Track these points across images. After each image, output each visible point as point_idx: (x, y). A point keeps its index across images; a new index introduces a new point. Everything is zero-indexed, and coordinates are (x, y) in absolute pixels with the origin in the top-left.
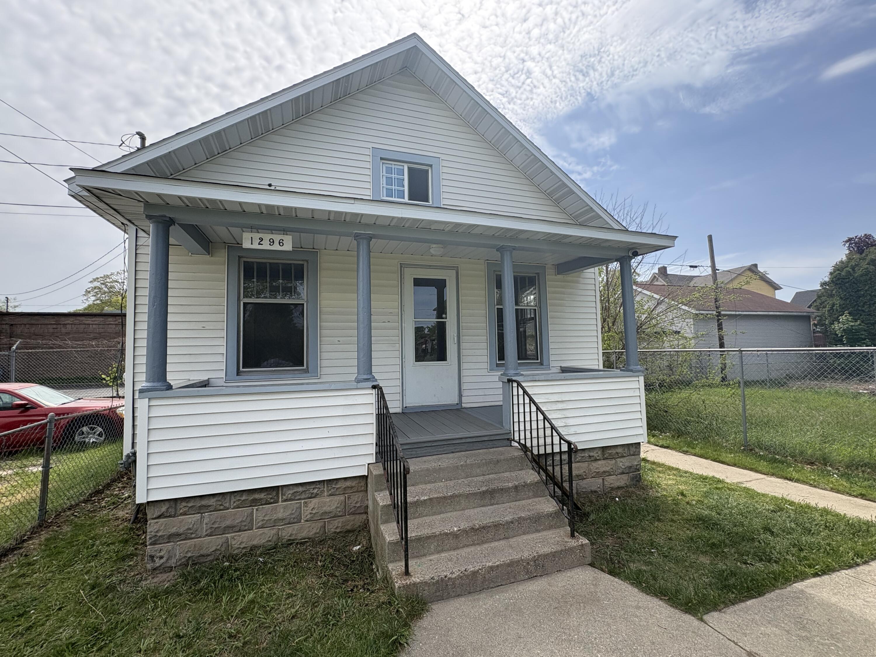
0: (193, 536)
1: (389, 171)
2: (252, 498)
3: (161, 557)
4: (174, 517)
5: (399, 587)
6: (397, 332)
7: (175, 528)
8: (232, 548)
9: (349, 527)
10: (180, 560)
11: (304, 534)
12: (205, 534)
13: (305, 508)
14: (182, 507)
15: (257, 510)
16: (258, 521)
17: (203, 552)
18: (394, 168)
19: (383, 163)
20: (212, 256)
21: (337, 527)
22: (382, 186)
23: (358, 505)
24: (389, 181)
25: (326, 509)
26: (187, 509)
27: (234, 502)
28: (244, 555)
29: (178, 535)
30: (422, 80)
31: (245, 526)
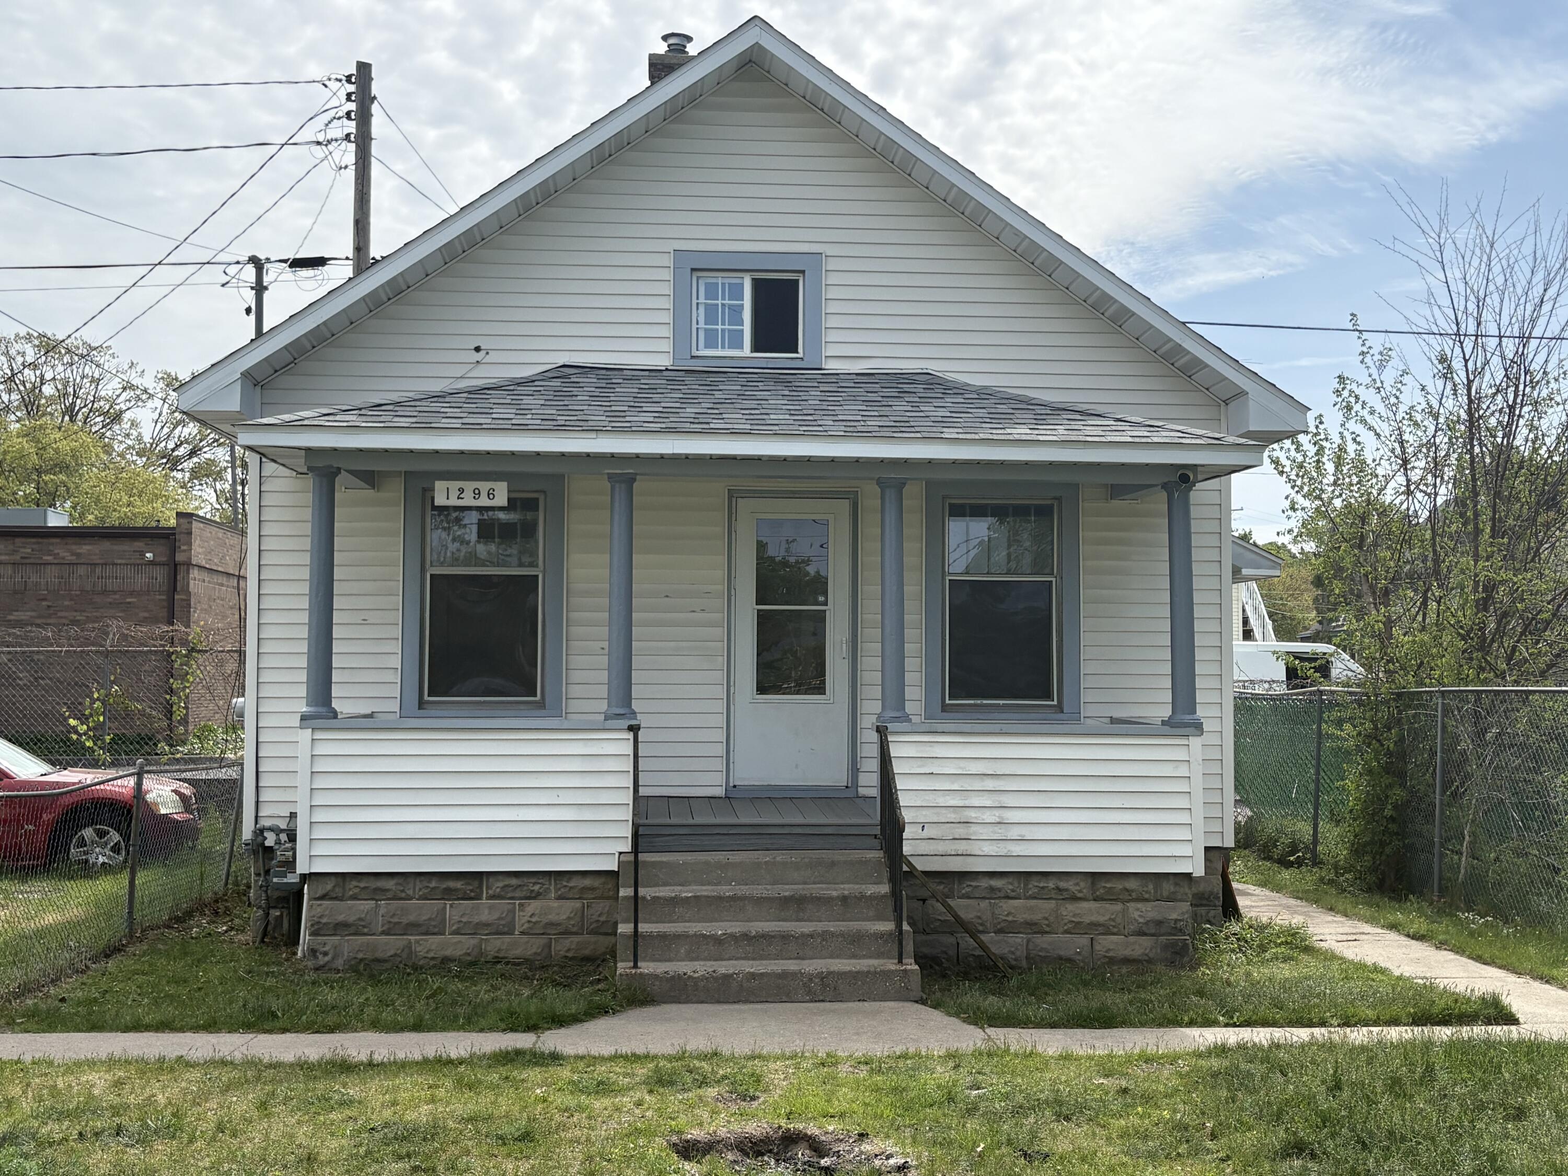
0: (366, 930)
1: (711, 292)
2: (444, 886)
3: (325, 954)
4: (342, 900)
5: (620, 974)
6: (721, 632)
7: (343, 916)
8: (416, 956)
9: (587, 952)
10: (349, 961)
11: (518, 952)
12: (380, 930)
13: (521, 913)
14: (351, 886)
15: (451, 906)
16: (452, 922)
17: (380, 955)
18: (723, 284)
19: (698, 278)
20: (378, 491)
21: (569, 950)
22: (694, 326)
23: (603, 919)
24: (711, 314)
25: (552, 917)
26: (357, 890)
27: (420, 889)
28: (434, 966)
29: (345, 925)
30: (786, 85)
31: (435, 926)
